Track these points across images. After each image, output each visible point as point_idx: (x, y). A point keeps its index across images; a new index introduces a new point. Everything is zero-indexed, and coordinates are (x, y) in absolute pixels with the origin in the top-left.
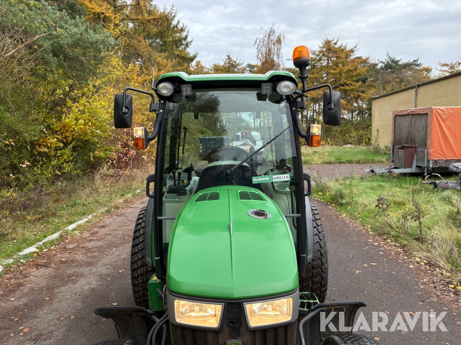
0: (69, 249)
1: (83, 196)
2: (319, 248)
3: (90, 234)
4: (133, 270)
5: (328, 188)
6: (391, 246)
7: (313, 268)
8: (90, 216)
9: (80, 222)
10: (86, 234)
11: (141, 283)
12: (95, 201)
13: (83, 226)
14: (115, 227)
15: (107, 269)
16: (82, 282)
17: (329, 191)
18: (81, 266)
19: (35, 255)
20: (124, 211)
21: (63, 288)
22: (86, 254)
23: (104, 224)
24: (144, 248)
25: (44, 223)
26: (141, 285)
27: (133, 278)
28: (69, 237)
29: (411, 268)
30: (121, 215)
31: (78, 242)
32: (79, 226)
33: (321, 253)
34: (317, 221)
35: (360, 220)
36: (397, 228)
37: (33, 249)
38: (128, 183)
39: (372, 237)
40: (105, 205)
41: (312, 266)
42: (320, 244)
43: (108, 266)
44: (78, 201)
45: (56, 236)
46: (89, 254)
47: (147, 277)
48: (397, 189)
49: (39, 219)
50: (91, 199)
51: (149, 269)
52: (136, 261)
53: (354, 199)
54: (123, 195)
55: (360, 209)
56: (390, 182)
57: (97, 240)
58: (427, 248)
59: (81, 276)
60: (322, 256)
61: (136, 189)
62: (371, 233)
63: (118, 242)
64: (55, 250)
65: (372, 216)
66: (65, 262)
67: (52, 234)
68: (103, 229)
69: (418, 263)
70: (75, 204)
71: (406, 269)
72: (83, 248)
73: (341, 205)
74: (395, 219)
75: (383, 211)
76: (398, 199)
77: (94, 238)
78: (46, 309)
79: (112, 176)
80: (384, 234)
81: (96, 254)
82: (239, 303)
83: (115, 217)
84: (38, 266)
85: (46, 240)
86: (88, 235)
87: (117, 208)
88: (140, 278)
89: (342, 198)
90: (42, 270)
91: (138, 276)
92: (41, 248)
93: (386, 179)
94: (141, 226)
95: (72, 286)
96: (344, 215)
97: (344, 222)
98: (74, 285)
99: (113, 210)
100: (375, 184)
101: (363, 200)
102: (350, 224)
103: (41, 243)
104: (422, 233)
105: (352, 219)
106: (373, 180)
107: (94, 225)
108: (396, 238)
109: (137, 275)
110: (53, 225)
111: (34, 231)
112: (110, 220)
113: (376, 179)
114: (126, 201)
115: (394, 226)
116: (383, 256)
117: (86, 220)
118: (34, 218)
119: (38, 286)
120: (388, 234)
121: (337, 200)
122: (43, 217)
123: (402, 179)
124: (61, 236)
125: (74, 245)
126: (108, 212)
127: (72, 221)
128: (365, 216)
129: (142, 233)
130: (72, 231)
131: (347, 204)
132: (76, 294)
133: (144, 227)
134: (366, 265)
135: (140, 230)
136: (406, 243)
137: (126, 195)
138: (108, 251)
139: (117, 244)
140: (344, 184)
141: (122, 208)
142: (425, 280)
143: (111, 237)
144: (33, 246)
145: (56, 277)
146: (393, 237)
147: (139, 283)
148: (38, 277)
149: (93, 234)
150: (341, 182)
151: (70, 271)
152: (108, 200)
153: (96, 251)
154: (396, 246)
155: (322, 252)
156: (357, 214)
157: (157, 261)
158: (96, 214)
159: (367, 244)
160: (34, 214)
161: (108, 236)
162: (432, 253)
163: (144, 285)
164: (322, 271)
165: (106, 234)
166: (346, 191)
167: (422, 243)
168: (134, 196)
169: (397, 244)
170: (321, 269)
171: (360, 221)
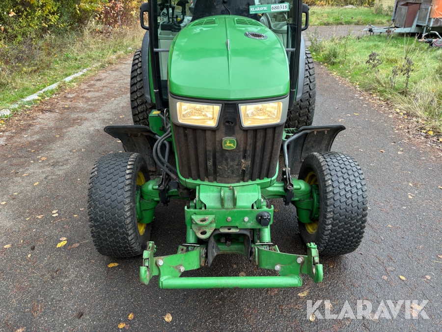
0: (69, 98)
1: (74, 50)
2: (309, 90)
3: (88, 86)
4: (133, 108)
5: (322, 48)
6: (376, 100)
7: (301, 108)
8: (85, 70)
9: (76, 75)
10: (84, 86)
11: (142, 120)
12: (87, 56)
13: (80, 78)
14: (111, 81)
15: (108, 115)
16: (86, 124)
17: (323, 51)
18: (84, 112)
19: (39, 102)
20: (117, 67)
21: (70, 129)
22: (86, 102)
23: (101, 78)
24: (142, 87)
25: (41, 75)
26: (142, 121)
27: (134, 115)
28: (67, 88)
29: (390, 118)
30: (116, 70)
31: (77, 92)
32: (76, 78)
33: (309, 94)
34: (309, 64)
35: (350, 77)
36: (385, 83)
37: (35, 97)
38: (119, 40)
39: (359, 92)
40: (98, 61)
41: (300, 106)
42: (309, 86)
43: (109, 113)
44: (71, 56)
45: (54, 86)
46: (90, 103)
47: (147, 114)
48: (393, 49)
49: (35, 71)
50: (83, 55)
51: (149, 107)
52: (136, 100)
53: (347, 58)
54: (115, 52)
55: (351, 68)
56: (386, 42)
57: (95, 91)
58: (409, 100)
59: (85, 120)
60: (310, 97)
61: (127, 47)
62: (358, 89)
63: (116, 93)
64: (57, 99)
65: (363, 74)
66: (68, 109)
67: (50, 84)
68: (99, 82)
69: (397, 113)
70: (68, 58)
71: (385, 118)
72: (82, 97)
73: (333, 64)
74: (384, 75)
75: (374, 66)
76: (391, 57)
77: (92, 89)
78: (58, 144)
79: (102, 32)
80: (371, 89)
81: (97, 102)
82: (235, 104)
83: (110, 72)
84: (42, 111)
85: (46, 89)
86: (86, 87)
87: (111, 64)
88: (140, 115)
89: (335, 57)
90: (48, 114)
91: (139, 113)
92: (42, 96)
93: (383, 39)
94: (138, 66)
95: (78, 127)
96: (335, 73)
97: (334, 79)
98: (80, 127)
99: (107, 65)
100: (371, 44)
101: (356, 58)
102: (339, 81)
103: (41, 92)
104: (408, 87)
105: (342, 77)
106: (370, 40)
107: (91, 78)
108: (381, 93)
109: (137, 112)
110: (50, 77)
111: (32, 82)
112: (105, 75)
113: (372, 38)
114: (119, 58)
115: (382, 82)
116: (366, 108)
117: (81, 73)
118: (30, 69)
119: (46, 126)
120: (375, 89)
121: (331, 59)
122: (38, 69)
123: (399, 39)
124: (60, 87)
125: (74, 95)
126: (102, 66)
127: (68, 74)
128: (356, 74)
129: (139, 73)
130: (69, 82)
131: (339, 63)
132: (83, 133)
133: (140, 67)
134: (349, 115)
135: (137, 70)
136: (390, 96)
137: (118, 51)
138: (107, 101)
139: (115, 95)
140: (339, 43)
141: (116, 64)
142: (400, 127)
143: (109, 89)
144: (34, 94)
145: (62, 119)
146: (379, 92)
147: (140, 120)
148: (45, 120)
149: (91, 86)
150: (337, 41)
151: (74, 116)
152: (101, 55)
153: (95, 101)
154: (380, 100)
155: (311, 94)
156: (348, 73)
157: (156, 93)
158: (90, 69)
159: (353, 98)
160: (29, 66)
161: (105, 88)
162: (413, 104)
163: (144, 121)
164: (309, 111)
165: (103, 87)
166: (340, 51)
167: (406, 96)
168: (126, 53)
169: (381, 98)
170: (308, 110)
171: (350, 79)
